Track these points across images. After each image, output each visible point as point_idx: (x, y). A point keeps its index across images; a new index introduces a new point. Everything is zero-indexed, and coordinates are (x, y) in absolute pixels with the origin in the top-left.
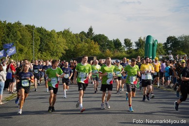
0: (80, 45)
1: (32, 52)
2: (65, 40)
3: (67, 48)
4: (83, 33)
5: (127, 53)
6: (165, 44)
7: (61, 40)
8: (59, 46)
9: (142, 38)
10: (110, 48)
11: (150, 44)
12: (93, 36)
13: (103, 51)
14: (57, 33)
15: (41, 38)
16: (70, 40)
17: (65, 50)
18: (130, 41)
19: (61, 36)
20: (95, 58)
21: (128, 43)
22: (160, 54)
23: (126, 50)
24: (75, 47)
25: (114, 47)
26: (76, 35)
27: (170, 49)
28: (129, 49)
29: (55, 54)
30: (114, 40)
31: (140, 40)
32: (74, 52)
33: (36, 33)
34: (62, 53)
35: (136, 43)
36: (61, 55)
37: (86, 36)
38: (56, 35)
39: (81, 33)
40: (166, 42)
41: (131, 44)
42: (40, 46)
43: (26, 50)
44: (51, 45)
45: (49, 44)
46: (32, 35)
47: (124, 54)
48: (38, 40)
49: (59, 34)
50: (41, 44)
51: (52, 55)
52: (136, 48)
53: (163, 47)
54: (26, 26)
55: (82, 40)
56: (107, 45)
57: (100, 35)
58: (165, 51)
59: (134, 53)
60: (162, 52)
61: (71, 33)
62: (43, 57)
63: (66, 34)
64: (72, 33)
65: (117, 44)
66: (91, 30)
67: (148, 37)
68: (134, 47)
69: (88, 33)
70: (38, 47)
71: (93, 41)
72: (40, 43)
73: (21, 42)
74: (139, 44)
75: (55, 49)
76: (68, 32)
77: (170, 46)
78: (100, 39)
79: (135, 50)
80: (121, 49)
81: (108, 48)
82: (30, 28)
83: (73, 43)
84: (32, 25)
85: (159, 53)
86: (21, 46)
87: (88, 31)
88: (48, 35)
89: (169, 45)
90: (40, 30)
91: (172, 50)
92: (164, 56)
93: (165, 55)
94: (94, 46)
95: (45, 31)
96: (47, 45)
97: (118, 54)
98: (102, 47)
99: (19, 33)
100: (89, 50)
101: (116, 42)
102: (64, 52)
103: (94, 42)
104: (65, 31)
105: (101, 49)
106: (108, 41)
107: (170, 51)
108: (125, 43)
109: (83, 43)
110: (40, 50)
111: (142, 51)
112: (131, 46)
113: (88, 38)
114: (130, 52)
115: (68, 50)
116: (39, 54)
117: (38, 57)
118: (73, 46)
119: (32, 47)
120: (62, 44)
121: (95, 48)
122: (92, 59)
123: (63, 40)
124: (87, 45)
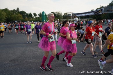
0: (13, 15)
2: (6, 13)
3: (7, 17)
4: (14, 10)
5: (35, 19)
8: (3, 16)
11: (44, 15)
12: (19, 11)
16: (8, 13)
17: (6, 18)
18: (36, 14)
19: (3, 11)
20: (21, 21)
21: (35, 15)
25: (29, 16)
26: (11, 11)
29: (1, 20)
30: (29, 13)
31: (40, 13)
32: (11, 19)
36: (4, 20)
38: (1, 11)
41: (37, 15)
47: (33, 19)
55: (14, 13)
57: (22, 11)
59: (38, 19)
61: (8, 10)
63: (6, 10)
66: (18, 9)
67: (43, 12)
68: (38, 16)
74: (40, 15)
75: (1, 17)
78: (23, 13)
80: (32, 17)
81: (26, 17)
83: (10, 14)
94: (20, 16)
97: (31, 19)
98: (24, 17)
100: (18, 18)
102: (6, 19)
103: (20, 14)
105: (23, 17)
106: (26, 14)
111: (41, 18)
113: (17, 12)
118: (10, 16)
120: (4, 15)
121: (20, 17)
122: (19, 21)
123: (5, 13)
124: (16, 15)
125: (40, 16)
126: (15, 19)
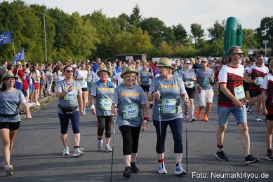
0: (119, 35)
1: (44, 49)
2: (95, 29)
3: (99, 41)
4: (123, 16)
5: (196, 46)
6: (258, 30)
7: (89, 28)
8: (85, 38)
9: (220, 23)
10: (167, 40)
11: (232, 31)
12: (141, 20)
13: (157, 46)
14: (82, 17)
15: (57, 27)
16: (102, 28)
17: (96, 45)
18: (200, 27)
19: (88, 21)
20: (144, 57)
21: (197, 30)
22: (249, 47)
23: (194, 42)
24: (112, 40)
25: (174, 38)
26: (113, 20)
27: (266, 38)
28: (200, 41)
29: (80, 52)
30: (174, 26)
31: (216, 25)
32: (110, 47)
33: (49, 18)
34: (91, 50)
35: (209, 30)
36: (90, 53)
37: (128, 21)
38: (80, 21)
39: (120, 16)
40: (259, 27)
41: (202, 31)
42: (55, 38)
43: (33, 45)
44: (73, 36)
45: (70, 35)
46: (42, 20)
47: (191, 49)
48: (52, 28)
49: (85, 18)
50: (56, 36)
51: (75, 53)
52: (210, 39)
53: (255, 35)
54: (32, 6)
55: (122, 28)
56: (164, 35)
57: (151, 19)
58: (258, 42)
59: (207, 46)
60: (253, 44)
61: (105, 16)
62: (61, 56)
63: (96, 18)
64: (107, 17)
65: (179, 33)
66: (136, 11)
67: (230, 20)
68: (207, 37)
69: (132, 16)
70: (53, 41)
71: (139, 28)
72: (55, 34)
73: (24, 32)
74: (216, 31)
75: (80, 43)
76: (100, 15)
77: (265, 34)
78: (152, 26)
79: (209, 41)
80: (185, 42)
81: (164, 40)
82: (38, 10)
83: (108, 32)
84: (41, 5)
85: (248, 45)
86: (24, 39)
87: (132, 13)
88: (67, 20)
89: (265, 32)
90: (55, 13)
91: (270, 40)
92: (256, 50)
93: (259, 48)
94: (143, 37)
95: (63, 13)
96: (66, 36)
97: (181, 48)
98: (156, 39)
99: (21, 19)
100: (134, 44)
101: (177, 30)
102: (95, 48)
103: (140, 30)
104: (95, 13)
105: (153, 42)
106: (165, 28)
107: (266, 42)
108: (192, 31)
109: (125, 33)
110: (55, 45)
111: (220, 44)
112: (202, 36)
113: (132, 23)
114: (200, 45)
115: (101, 45)
116: (55, 53)
117: (53, 57)
118: (108, 38)
119: (43, 41)
120: (90, 35)
121: (144, 40)
122: (140, 58)
123: (92, 28)
124: (131, 35)
125: (217, 36)
126: (125, 48)
